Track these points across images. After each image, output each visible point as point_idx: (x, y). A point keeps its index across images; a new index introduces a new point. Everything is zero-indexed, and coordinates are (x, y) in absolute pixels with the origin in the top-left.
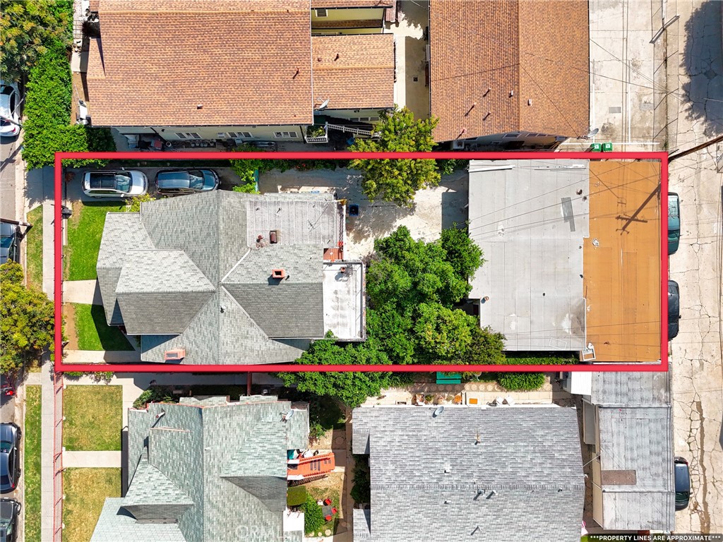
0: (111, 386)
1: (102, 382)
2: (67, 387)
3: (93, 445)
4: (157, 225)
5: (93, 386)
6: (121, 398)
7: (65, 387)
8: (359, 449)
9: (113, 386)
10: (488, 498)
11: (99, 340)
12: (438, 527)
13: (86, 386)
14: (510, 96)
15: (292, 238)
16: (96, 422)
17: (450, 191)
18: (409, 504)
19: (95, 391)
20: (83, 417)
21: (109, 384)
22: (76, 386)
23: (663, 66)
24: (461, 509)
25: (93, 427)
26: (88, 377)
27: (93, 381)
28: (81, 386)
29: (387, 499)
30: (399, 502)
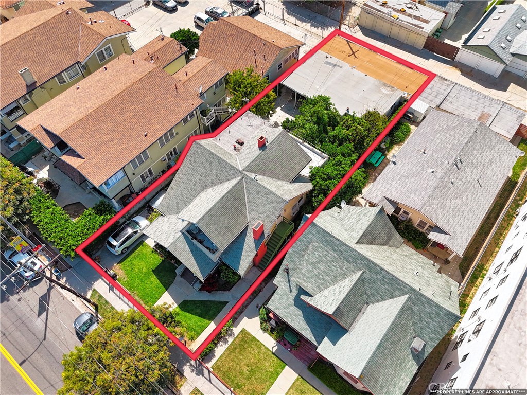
0: (237, 336)
1: (230, 340)
2: (213, 369)
3: (267, 383)
4: (177, 203)
5: (227, 348)
6: (251, 335)
7: (211, 370)
8: (390, 209)
9: (239, 335)
10: (462, 163)
11: (202, 319)
12: (466, 198)
13: (224, 353)
14: (265, 44)
15: (248, 137)
16: (253, 367)
17: (282, 107)
18: (442, 201)
19: (231, 350)
20: (241, 373)
21: (235, 336)
22: (217, 361)
23: (297, 27)
24: (461, 180)
25: (255, 372)
26: (219, 347)
27: (224, 346)
28: (220, 357)
29: (431, 208)
30: (438, 205)
